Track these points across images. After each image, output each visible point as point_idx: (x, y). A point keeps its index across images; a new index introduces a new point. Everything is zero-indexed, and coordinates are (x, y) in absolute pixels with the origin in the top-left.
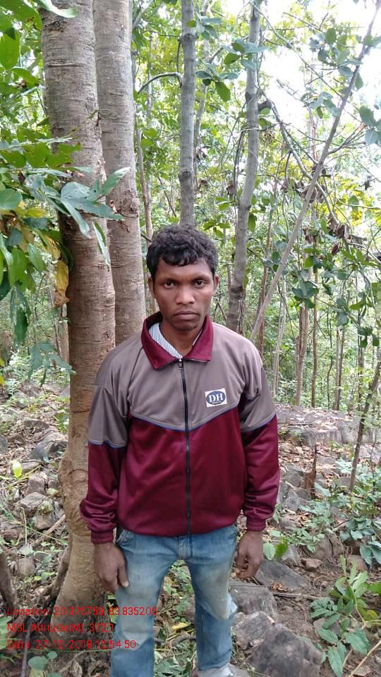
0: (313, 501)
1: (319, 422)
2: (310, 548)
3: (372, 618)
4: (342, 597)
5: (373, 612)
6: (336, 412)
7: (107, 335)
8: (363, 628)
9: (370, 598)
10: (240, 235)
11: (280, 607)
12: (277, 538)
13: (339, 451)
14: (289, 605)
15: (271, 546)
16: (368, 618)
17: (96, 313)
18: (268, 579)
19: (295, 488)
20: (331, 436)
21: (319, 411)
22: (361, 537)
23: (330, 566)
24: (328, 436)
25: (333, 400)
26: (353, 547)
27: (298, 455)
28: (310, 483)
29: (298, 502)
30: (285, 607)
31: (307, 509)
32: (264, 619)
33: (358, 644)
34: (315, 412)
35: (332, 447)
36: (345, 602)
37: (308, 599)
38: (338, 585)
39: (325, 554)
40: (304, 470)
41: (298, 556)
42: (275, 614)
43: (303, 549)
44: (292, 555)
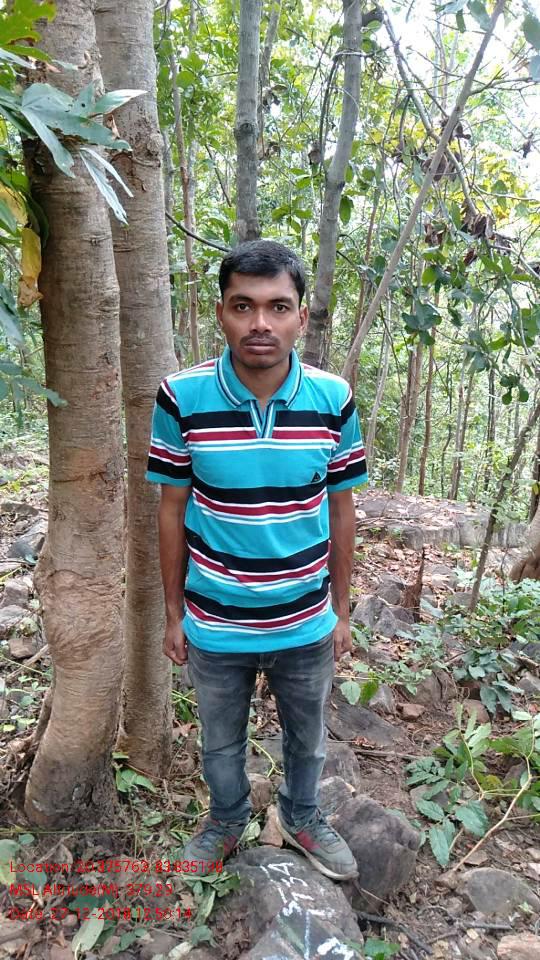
0: (416, 625)
1: (428, 515)
2: (411, 689)
3: (492, 787)
4: (452, 758)
5: (496, 778)
6: (453, 502)
7: (106, 359)
8: (480, 799)
9: (490, 758)
10: (327, 229)
11: (363, 769)
12: (363, 675)
13: (455, 556)
14: (377, 767)
15: (355, 685)
16: (489, 787)
17: (87, 320)
18: (350, 732)
19: (391, 606)
20: (445, 535)
21: (430, 501)
22: (483, 675)
23: (436, 714)
24: (441, 535)
25: (448, 488)
26: (471, 689)
27: (397, 560)
28: (413, 599)
29: (394, 626)
30: (372, 769)
31: (408, 636)
32: (340, 787)
33: (472, 821)
34: (424, 501)
35: (446, 551)
36: (457, 765)
37: (404, 759)
38: (447, 741)
39: (431, 698)
40: (405, 582)
41: (393, 700)
42: (356, 780)
43: (400, 691)
44: (383, 698)
